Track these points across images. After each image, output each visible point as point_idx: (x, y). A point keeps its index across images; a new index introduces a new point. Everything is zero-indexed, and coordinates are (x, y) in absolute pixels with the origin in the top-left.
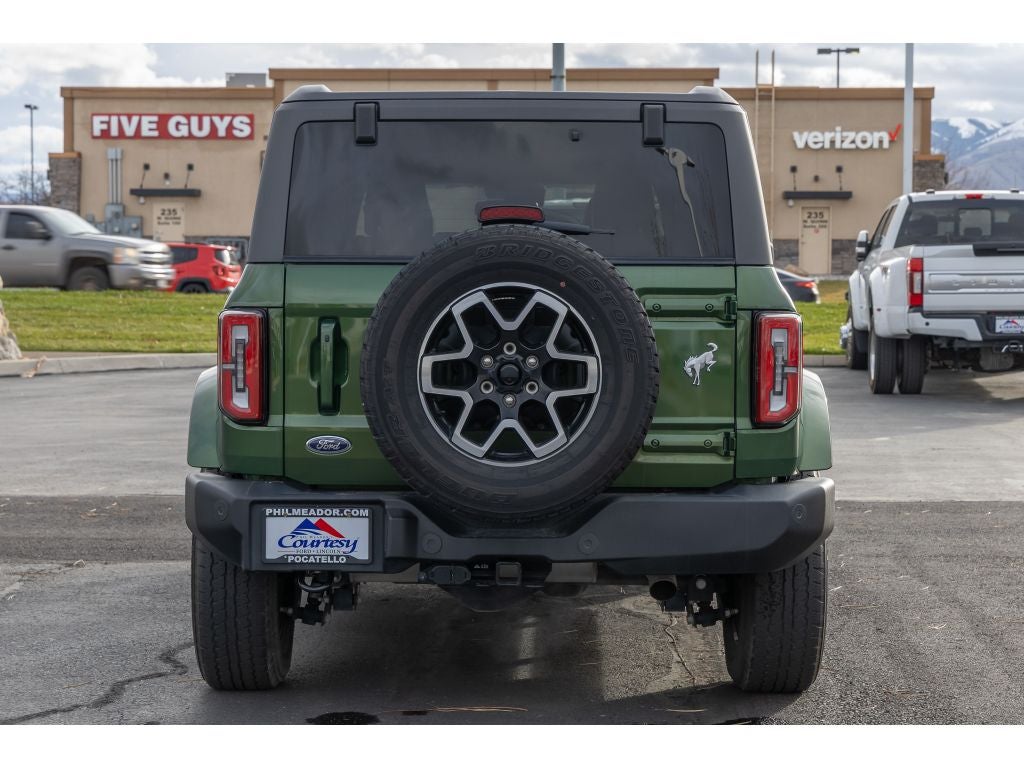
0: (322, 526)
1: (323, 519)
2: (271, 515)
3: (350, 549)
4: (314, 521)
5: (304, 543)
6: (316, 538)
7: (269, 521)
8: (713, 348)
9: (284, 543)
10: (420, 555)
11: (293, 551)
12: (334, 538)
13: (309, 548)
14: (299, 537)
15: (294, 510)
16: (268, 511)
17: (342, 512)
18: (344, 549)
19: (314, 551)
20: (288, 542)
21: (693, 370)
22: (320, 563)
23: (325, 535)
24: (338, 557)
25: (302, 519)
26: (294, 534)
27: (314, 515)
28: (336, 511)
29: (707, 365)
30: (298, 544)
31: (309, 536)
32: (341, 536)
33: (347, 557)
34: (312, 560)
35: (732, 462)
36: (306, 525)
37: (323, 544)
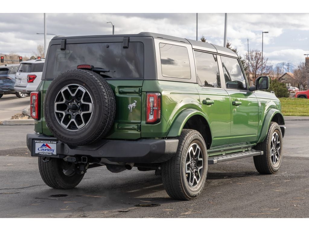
0: (47, 145)
1: (47, 144)
2: (36, 142)
3: (53, 151)
4: (45, 144)
5: (43, 150)
6: (46, 148)
7: (36, 144)
8: (135, 102)
9: (39, 149)
10: (64, 154)
11: (41, 151)
12: (49, 149)
13: (44, 151)
14: (42, 148)
15: (41, 141)
16: (36, 141)
17: (51, 142)
18: (51, 151)
19: (45, 152)
20: (40, 149)
21: (130, 108)
22: (46, 155)
23: (47, 148)
24: (50, 153)
25: (43, 144)
26: (41, 147)
27: (45, 143)
28: (49, 142)
29: (134, 107)
30: (42, 150)
31: (44, 148)
32: (51, 148)
33: (52, 154)
34: (45, 154)
35: (140, 133)
36: (44, 145)
37: (47, 150)
